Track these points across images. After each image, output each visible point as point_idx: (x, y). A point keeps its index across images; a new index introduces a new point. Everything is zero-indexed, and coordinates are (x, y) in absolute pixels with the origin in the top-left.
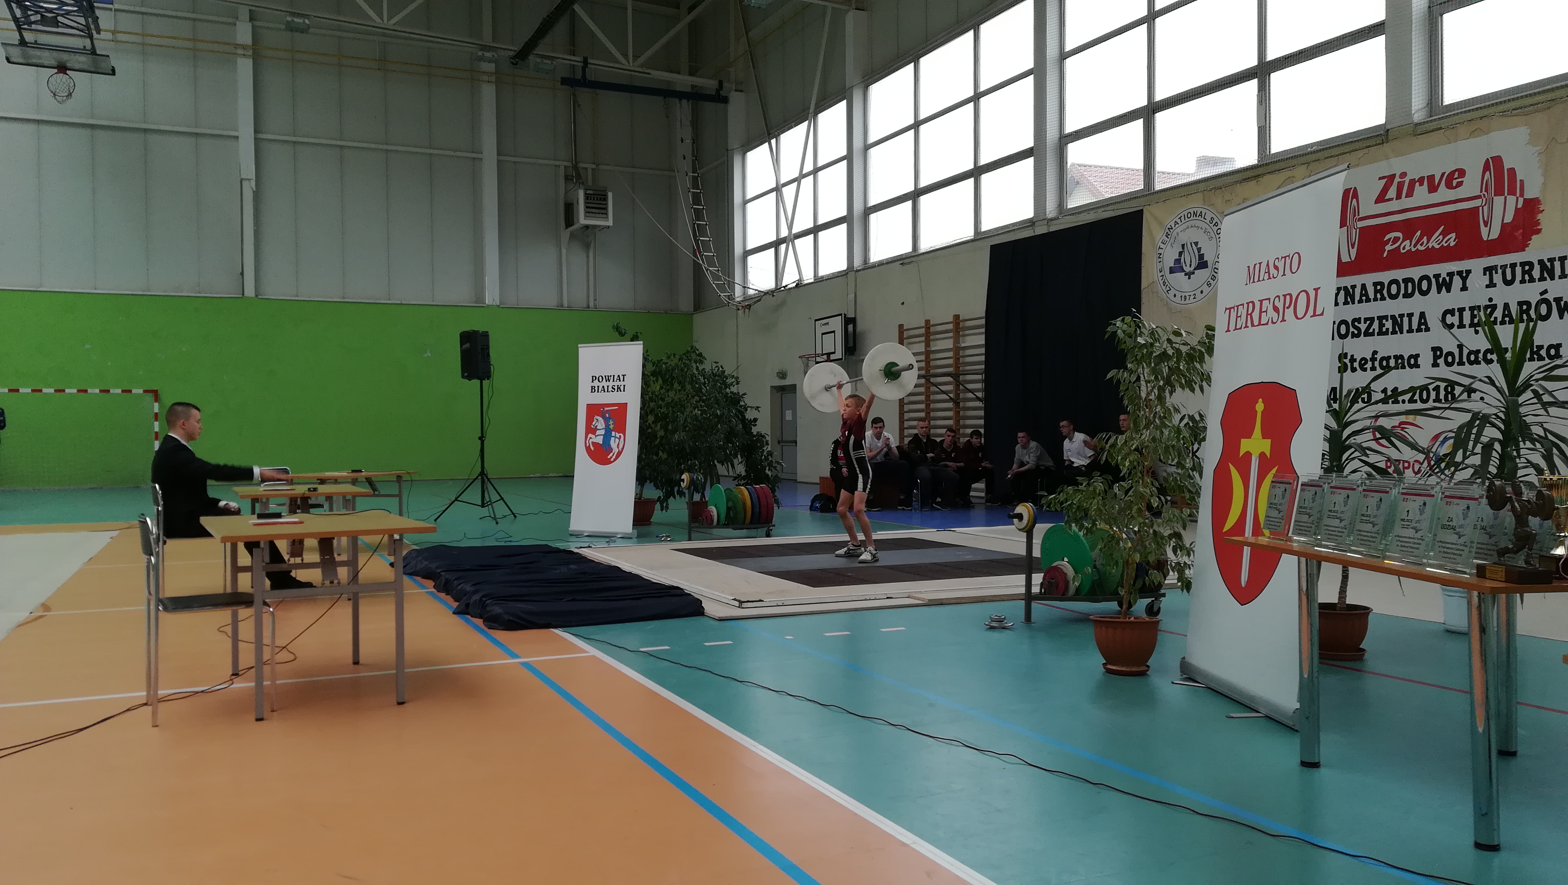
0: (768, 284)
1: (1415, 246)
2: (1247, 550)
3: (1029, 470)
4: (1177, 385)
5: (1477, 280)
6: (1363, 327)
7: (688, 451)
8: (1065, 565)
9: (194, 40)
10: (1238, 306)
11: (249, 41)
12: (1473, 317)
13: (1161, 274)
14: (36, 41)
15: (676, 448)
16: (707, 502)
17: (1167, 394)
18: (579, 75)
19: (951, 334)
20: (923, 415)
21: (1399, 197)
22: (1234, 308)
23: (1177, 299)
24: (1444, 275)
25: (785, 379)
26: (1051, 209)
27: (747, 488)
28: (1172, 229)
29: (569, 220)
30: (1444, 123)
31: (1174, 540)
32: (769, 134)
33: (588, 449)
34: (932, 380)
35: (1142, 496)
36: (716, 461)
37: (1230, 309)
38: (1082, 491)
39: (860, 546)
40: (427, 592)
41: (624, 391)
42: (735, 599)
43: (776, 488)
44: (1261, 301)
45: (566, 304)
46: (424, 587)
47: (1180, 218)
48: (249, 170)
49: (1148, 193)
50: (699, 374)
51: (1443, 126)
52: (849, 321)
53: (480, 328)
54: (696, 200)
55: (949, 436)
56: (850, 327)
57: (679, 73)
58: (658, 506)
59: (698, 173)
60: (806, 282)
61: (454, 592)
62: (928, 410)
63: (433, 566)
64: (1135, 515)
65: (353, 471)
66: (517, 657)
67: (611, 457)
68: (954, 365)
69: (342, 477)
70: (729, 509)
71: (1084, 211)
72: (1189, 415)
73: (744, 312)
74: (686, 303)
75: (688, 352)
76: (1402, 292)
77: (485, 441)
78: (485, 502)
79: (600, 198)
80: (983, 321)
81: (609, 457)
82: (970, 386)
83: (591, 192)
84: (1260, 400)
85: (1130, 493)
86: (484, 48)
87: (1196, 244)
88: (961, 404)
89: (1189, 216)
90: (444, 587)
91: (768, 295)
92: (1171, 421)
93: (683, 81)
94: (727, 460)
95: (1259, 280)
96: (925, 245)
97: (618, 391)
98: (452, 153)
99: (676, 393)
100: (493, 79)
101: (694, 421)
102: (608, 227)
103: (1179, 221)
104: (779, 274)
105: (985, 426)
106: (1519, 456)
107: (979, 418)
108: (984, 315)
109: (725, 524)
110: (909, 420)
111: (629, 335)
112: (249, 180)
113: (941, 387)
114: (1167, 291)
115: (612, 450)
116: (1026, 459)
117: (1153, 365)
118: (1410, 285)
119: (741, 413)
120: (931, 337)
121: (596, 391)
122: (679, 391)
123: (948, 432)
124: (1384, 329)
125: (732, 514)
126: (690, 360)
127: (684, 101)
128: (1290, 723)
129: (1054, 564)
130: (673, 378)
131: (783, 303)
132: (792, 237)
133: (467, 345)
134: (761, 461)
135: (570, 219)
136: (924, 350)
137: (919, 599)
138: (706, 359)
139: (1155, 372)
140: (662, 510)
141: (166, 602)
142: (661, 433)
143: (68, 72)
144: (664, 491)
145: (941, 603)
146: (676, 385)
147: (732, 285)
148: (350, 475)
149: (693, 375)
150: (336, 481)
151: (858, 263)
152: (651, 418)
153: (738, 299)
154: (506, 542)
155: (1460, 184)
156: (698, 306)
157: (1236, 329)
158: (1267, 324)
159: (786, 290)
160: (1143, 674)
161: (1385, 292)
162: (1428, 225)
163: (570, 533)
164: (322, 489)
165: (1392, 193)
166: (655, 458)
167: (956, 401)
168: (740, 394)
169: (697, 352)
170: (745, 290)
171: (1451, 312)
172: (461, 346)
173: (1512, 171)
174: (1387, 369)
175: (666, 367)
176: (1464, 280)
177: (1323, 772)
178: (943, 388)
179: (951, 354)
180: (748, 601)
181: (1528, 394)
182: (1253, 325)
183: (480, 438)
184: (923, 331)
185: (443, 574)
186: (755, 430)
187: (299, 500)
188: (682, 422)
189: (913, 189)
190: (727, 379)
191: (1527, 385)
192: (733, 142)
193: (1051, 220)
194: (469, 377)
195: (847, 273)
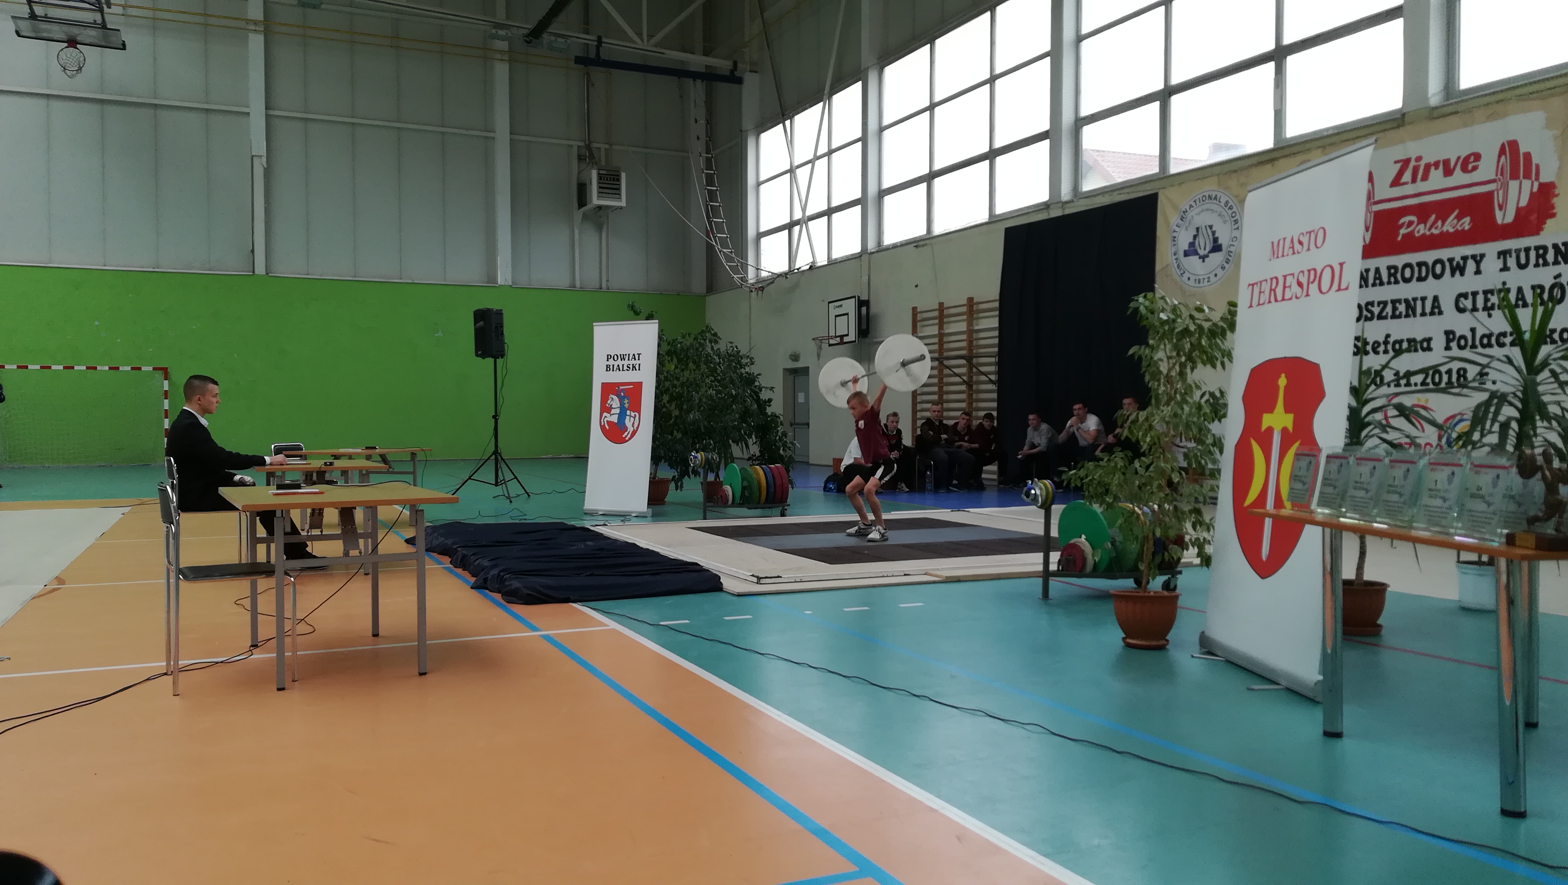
0: (782, 266)
1: (1430, 229)
2: (1268, 523)
3: (1040, 453)
4: (1199, 361)
5: (1491, 264)
6: (1376, 310)
7: (703, 430)
8: (1082, 541)
9: (205, 15)
10: (1261, 282)
11: (261, 17)
12: (1486, 300)
13: (1175, 257)
14: (46, 15)
15: (691, 427)
16: (722, 482)
17: (1188, 370)
18: (593, 55)
19: (965, 317)
20: (935, 397)
21: (1414, 180)
22: (1257, 283)
23: (1192, 283)
24: (1458, 259)
25: (798, 361)
26: (1066, 192)
27: (762, 468)
28: (1187, 212)
29: (582, 201)
30: (1459, 108)
31: (1193, 515)
32: (783, 115)
33: (603, 428)
34: (946, 362)
35: (1162, 472)
36: (730, 441)
37: (1253, 285)
38: (1103, 467)
39: (871, 525)
40: (443, 567)
41: (639, 370)
42: (753, 576)
43: (790, 468)
44: (1285, 277)
45: (578, 284)
46: (440, 563)
47: (1195, 201)
48: (259, 146)
49: (1163, 176)
50: (714, 353)
51: (1459, 111)
52: (863, 304)
53: (494, 306)
54: (710, 181)
55: (964, 419)
56: (864, 309)
57: (694, 54)
58: (672, 486)
59: (712, 154)
60: (819, 264)
61: (472, 567)
62: (941, 393)
63: (449, 542)
64: (1155, 490)
65: (367, 448)
66: (537, 630)
67: (626, 436)
68: (967, 348)
69: (355, 453)
70: (744, 488)
71: (1099, 194)
72: (1209, 392)
73: (758, 294)
74: (698, 284)
75: (703, 331)
76: (1416, 275)
77: (499, 420)
78: (499, 481)
79: (614, 178)
80: (997, 304)
81: (624, 436)
82: (984, 369)
83: (604, 172)
84: (1283, 375)
85: (1151, 469)
86: (498, 26)
87: (1211, 227)
88: (974, 387)
89: (1203, 199)
90: (461, 563)
91: (781, 278)
92: (1192, 397)
93: (697, 61)
94: (741, 440)
95: (1283, 256)
96: (938, 230)
97: (633, 370)
98: (464, 132)
99: (691, 373)
100: (506, 57)
101: (709, 401)
102: (621, 208)
103: (1193, 204)
104: (792, 257)
105: (998, 409)
106: (1536, 435)
107: (992, 400)
108: (998, 298)
109: (740, 504)
110: (923, 402)
111: (645, 314)
112: (260, 156)
113: (954, 370)
114: (1182, 274)
115: (627, 428)
116: (1036, 441)
117: (1175, 341)
118: (1424, 269)
119: (756, 394)
120: (945, 320)
121: (612, 369)
122: (694, 370)
123: (963, 415)
124: (1397, 313)
125: (746, 493)
126: (705, 340)
127: (699, 81)
128: (1310, 695)
129: (1072, 541)
130: (688, 358)
131: (796, 286)
132: (806, 218)
133: (481, 323)
134: (776, 441)
135: (582, 199)
136: (937, 333)
137: (936, 576)
138: (721, 339)
139: (1178, 349)
140: (677, 489)
141: (185, 571)
142: (676, 413)
143: (78, 46)
144: (679, 470)
145: (958, 580)
146: (691, 366)
147: (744, 266)
148: (364, 451)
149: (708, 355)
150: (350, 457)
151: (871, 245)
152: (666, 398)
153: (751, 281)
154: (520, 520)
155: (1475, 168)
156: (711, 288)
157: (1259, 304)
158: (1290, 299)
159: (800, 272)
160: (1162, 648)
161: (1399, 276)
162: (1443, 209)
163: (586, 512)
164: (338, 463)
165: (1407, 176)
166: (670, 437)
167: (969, 384)
168: (755, 375)
169: (712, 332)
170: (758, 273)
171: (1465, 296)
172: (475, 324)
173: (1528, 156)
174: (1398, 353)
175: (681, 347)
176: (1478, 264)
177: (1346, 743)
178: (956, 371)
179: (964, 337)
180: (766, 578)
181: (1546, 374)
182: (1276, 300)
183: (494, 417)
184: (936, 314)
185: (458, 549)
186: (769, 410)
187: (315, 475)
188: (697, 401)
189: (927, 171)
190: (742, 359)
191: (1545, 364)
192: (748, 122)
193: (1066, 203)
194: (483, 356)
195: (861, 256)
